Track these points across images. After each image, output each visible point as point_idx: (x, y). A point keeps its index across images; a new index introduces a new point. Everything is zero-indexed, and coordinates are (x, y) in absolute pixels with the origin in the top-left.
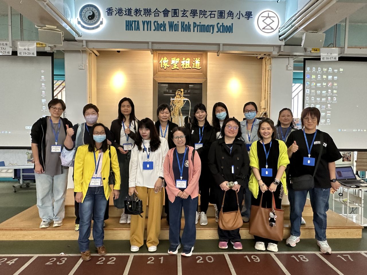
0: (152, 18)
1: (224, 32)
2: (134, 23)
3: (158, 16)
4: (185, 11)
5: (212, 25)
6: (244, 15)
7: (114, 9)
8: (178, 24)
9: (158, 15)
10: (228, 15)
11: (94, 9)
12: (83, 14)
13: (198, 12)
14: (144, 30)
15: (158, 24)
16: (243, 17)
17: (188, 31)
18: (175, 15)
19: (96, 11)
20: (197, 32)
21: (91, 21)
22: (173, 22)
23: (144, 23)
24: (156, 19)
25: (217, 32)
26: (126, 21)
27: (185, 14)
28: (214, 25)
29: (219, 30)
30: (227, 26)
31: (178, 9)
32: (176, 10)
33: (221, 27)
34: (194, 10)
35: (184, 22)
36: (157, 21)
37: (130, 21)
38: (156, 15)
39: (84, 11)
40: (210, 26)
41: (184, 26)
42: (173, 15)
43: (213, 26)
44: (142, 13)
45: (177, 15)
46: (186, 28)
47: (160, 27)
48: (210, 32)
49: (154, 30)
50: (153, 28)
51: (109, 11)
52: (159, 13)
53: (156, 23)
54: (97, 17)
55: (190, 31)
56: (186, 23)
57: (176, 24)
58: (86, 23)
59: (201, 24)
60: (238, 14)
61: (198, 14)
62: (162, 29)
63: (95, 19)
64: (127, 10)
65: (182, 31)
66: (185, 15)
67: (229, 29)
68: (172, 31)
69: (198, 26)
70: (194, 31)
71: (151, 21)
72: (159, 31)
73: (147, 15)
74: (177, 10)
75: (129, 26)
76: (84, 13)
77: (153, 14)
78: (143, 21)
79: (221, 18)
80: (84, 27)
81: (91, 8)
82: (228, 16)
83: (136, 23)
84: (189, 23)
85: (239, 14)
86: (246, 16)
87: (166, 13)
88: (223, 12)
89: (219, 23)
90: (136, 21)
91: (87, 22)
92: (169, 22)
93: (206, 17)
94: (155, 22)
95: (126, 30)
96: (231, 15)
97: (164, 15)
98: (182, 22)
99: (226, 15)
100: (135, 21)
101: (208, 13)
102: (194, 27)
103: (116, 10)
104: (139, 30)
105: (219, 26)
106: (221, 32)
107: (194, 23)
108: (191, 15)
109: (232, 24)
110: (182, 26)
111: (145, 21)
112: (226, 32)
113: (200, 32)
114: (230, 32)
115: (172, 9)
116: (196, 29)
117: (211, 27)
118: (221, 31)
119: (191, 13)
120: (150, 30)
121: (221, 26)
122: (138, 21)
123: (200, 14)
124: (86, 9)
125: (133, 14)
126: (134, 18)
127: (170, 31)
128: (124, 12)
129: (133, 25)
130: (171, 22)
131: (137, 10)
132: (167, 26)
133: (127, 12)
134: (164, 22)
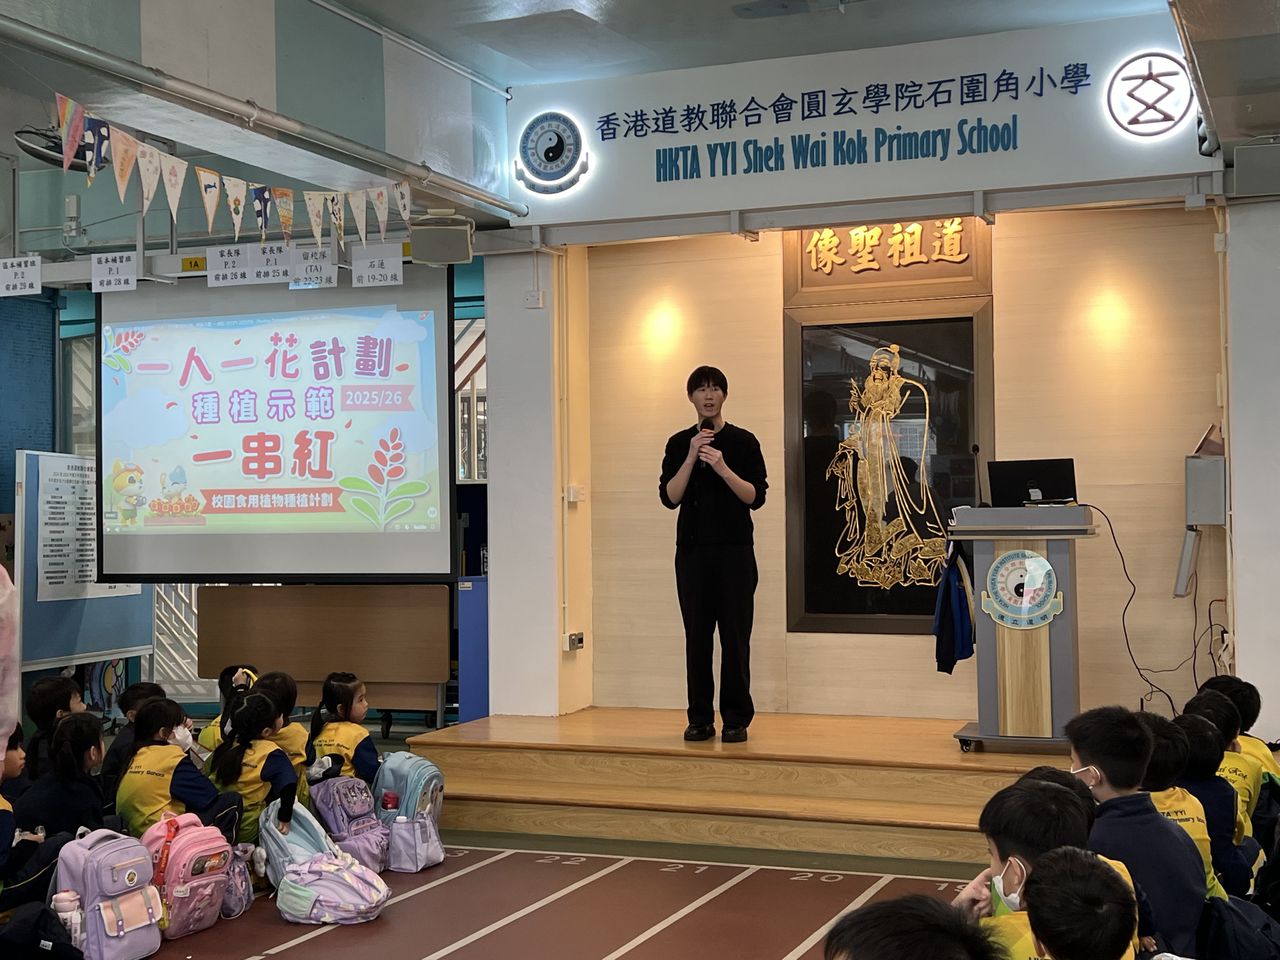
0: (738, 133)
1: (986, 150)
2: (681, 153)
3: (759, 122)
4: (847, 93)
5: (940, 132)
6: (1058, 81)
7: (621, 117)
8: (824, 142)
9: (756, 119)
10: (999, 85)
11: (562, 126)
12: (530, 145)
13: (891, 91)
14: (713, 174)
15: (757, 149)
16: (1055, 86)
17: (859, 162)
18: (814, 113)
19: (568, 132)
20: (890, 159)
21: (553, 164)
22: (808, 136)
23: (712, 150)
24: (752, 133)
25: (961, 152)
26: (658, 151)
27: (846, 104)
28: (948, 130)
29: (966, 146)
30: (995, 127)
31: (824, 92)
32: (816, 94)
33: (975, 133)
34: (877, 87)
35: (843, 133)
36: (756, 141)
37: (671, 150)
38: (750, 120)
39: (533, 136)
40: (936, 134)
41: (845, 147)
42: (807, 113)
43: (945, 135)
44: (707, 119)
45: (821, 111)
46: (851, 151)
47: (764, 158)
48: (934, 155)
49: (746, 171)
50: (742, 163)
51: (605, 127)
52: (760, 111)
53: (751, 148)
54: (569, 150)
55: (865, 161)
56: (851, 135)
57: (816, 144)
58: (538, 174)
59: (901, 132)
60: (1034, 78)
61: (892, 100)
62: (772, 163)
63: (566, 156)
64: (660, 116)
65: (836, 163)
66: (846, 109)
67: (1003, 138)
68: (805, 166)
69: (892, 138)
70: (878, 159)
71: (734, 144)
72: (761, 171)
73: (721, 124)
74: (821, 95)
75: (668, 166)
76: (532, 141)
77: (741, 119)
78: (709, 146)
79: (974, 101)
80: (532, 187)
81: (554, 123)
82: (999, 91)
83: (689, 153)
84: (859, 132)
85: (1037, 81)
86: (1066, 84)
87: (782, 107)
88: (981, 79)
89: (964, 122)
90: (688, 148)
91: (541, 169)
92: (793, 138)
93: (919, 104)
94: (748, 143)
95: (659, 180)
96: (1011, 87)
97: (777, 118)
98: (836, 134)
99: (992, 89)
100: (685, 149)
101: (926, 91)
102: (879, 145)
103: (628, 120)
104: (699, 176)
105: (966, 129)
106: (973, 151)
107: (879, 131)
108: (868, 103)
109: (1015, 117)
110: (838, 147)
111: (716, 145)
112: (995, 149)
113: (899, 158)
114: (1006, 148)
115: (803, 95)
116: (884, 149)
117: (939, 138)
118: (975, 147)
119: (865, 99)
120: (734, 172)
121: (972, 129)
122: (695, 148)
123: (897, 96)
124: (538, 129)
125: (678, 126)
126: (680, 139)
127: (797, 167)
128: (651, 123)
129: (680, 163)
130: (800, 137)
131: (689, 111)
132: (788, 156)
133: (660, 123)
134: (776, 139)
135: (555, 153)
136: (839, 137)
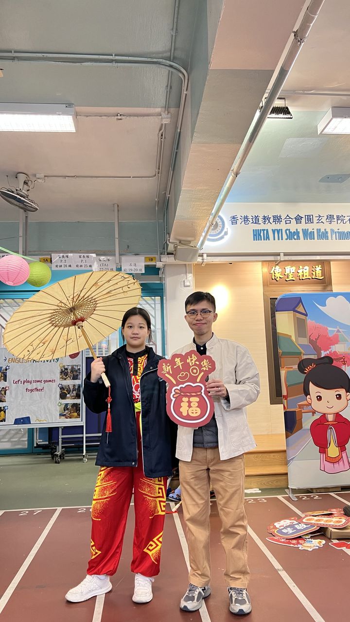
0: (282, 226)
2: (262, 232)
3: (290, 223)
4: (320, 216)
7: (239, 217)
8: (313, 232)
13: (335, 217)
14: (274, 239)
15: (290, 232)
17: (325, 239)
18: (310, 222)
20: (336, 239)
22: (308, 229)
23: (274, 231)
24: (288, 226)
26: (254, 230)
27: (320, 220)
34: (330, 215)
35: (320, 229)
36: (289, 229)
37: (258, 230)
38: (287, 222)
41: (321, 234)
42: (307, 222)
44: (271, 220)
45: (312, 221)
46: (323, 235)
47: (292, 235)
49: (286, 239)
50: (285, 237)
51: (233, 220)
52: (290, 219)
53: (288, 231)
54: (220, 227)
55: (328, 239)
56: (322, 230)
57: (311, 232)
59: (339, 231)
61: (336, 220)
62: (295, 237)
63: (219, 229)
64: (254, 218)
65: (318, 239)
66: (320, 222)
68: (307, 239)
69: (336, 232)
70: (332, 239)
71: (282, 229)
72: (292, 239)
73: (277, 223)
74: (311, 216)
75: (257, 235)
77: (284, 221)
78: (273, 230)
83: (265, 232)
84: (325, 229)
87: (298, 219)
90: (265, 230)
92: (303, 229)
93: (345, 222)
94: (286, 230)
95: (254, 240)
97: (296, 223)
100: (263, 230)
101: (346, 219)
102: (332, 234)
103: (242, 218)
104: (269, 240)
107: (332, 230)
108: (327, 221)
110: (318, 234)
111: (275, 230)
113: (339, 239)
115: (305, 215)
116: (334, 236)
119: (327, 218)
120: (282, 239)
122: (267, 230)
123: (337, 220)
125: (260, 222)
126: (261, 226)
127: (305, 239)
128: (250, 220)
129: (262, 234)
130: (305, 229)
131: (264, 218)
132: (301, 235)
133: (254, 220)
134: (297, 229)
136: (318, 230)
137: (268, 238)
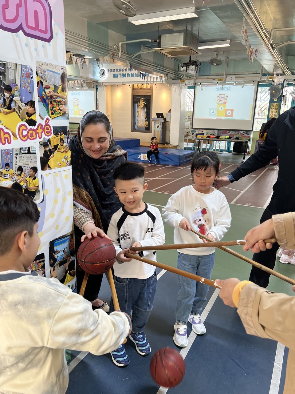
0: (121, 72)
8: (130, 74)
12: (100, 73)
23: (119, 74)
24: (123, 72)
26: (114, 74)
42: (128, 71)
44: (119, 70)
50: (122, 76)
52: (124, 70)
53: (123, 74)
63: (104, 74)
65: (131, 77)
66: (132, 70)
71: (121, 74)
77: (122, 71)
80: (101, 78)
81: (103, 70)
83: (117, 75)
91: (102, 76)
95: (114, 78)
103: (110, 70)
107: (136, 73)
124: (101, 71)
126: (116, 73)
131: (117, 70)
132: (127, 76)
133: (114, 71)
134: (125, 73)
135: (103, 74)
136: (132, 73)
137: (117, 77)
